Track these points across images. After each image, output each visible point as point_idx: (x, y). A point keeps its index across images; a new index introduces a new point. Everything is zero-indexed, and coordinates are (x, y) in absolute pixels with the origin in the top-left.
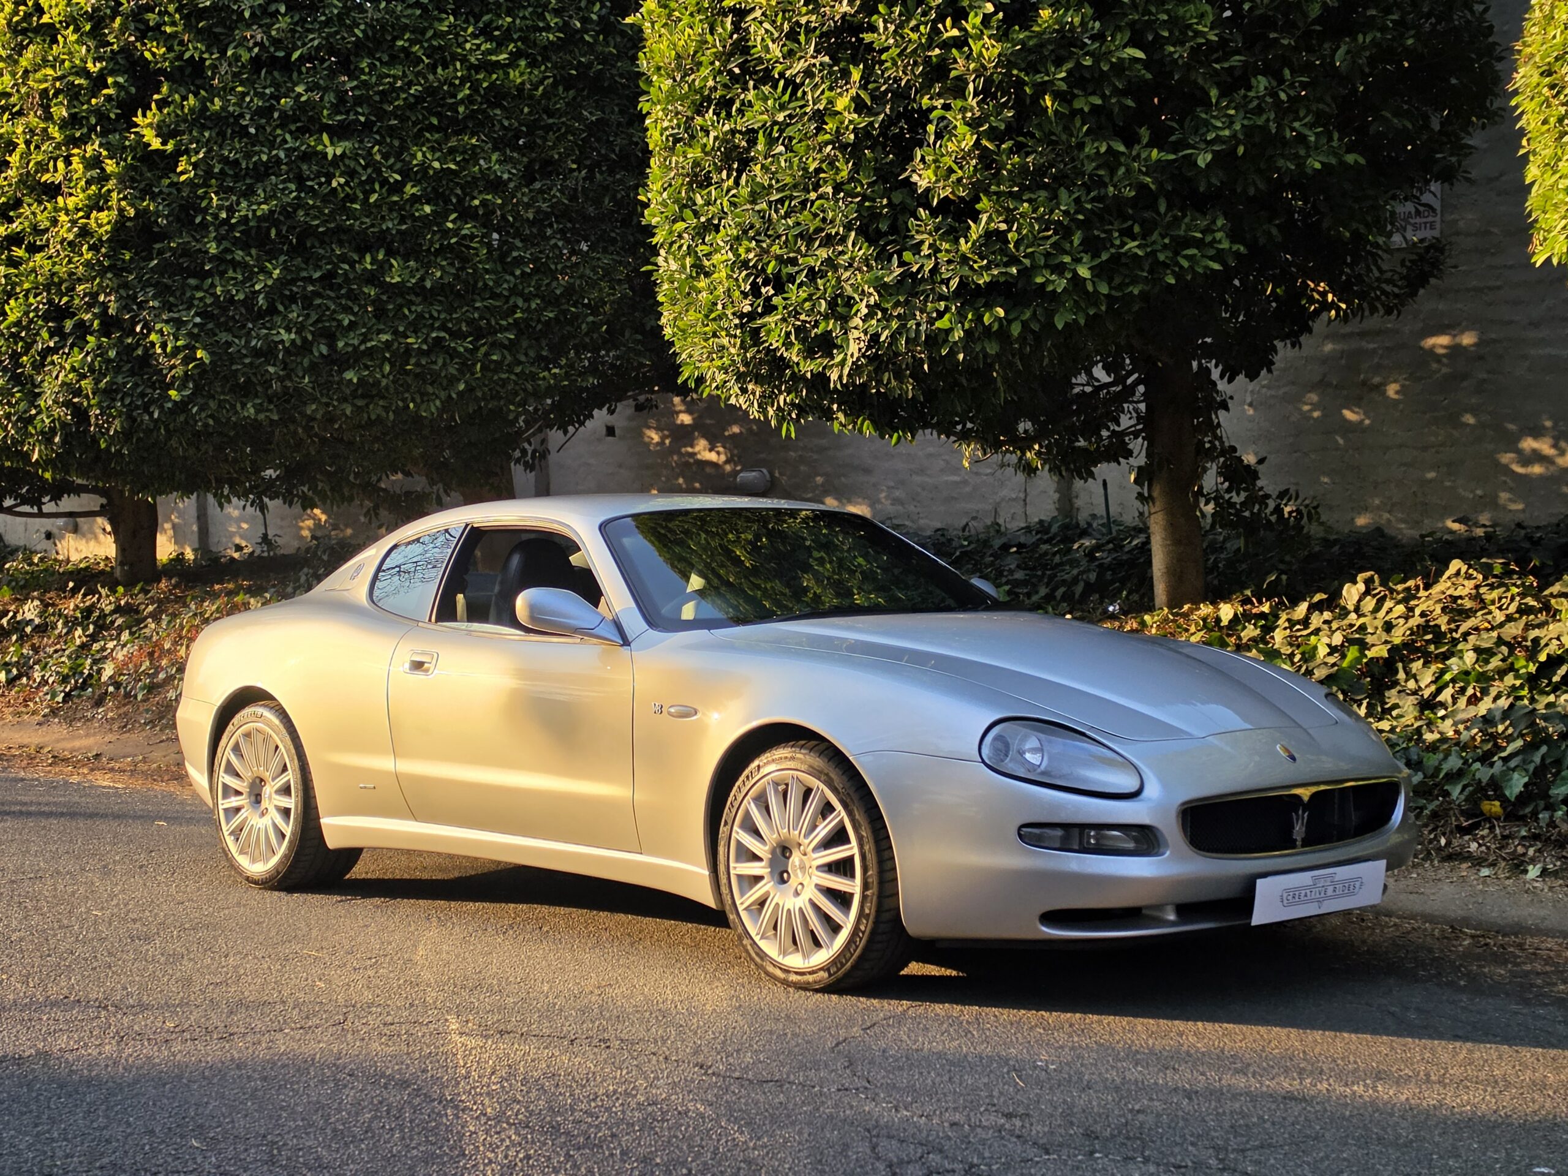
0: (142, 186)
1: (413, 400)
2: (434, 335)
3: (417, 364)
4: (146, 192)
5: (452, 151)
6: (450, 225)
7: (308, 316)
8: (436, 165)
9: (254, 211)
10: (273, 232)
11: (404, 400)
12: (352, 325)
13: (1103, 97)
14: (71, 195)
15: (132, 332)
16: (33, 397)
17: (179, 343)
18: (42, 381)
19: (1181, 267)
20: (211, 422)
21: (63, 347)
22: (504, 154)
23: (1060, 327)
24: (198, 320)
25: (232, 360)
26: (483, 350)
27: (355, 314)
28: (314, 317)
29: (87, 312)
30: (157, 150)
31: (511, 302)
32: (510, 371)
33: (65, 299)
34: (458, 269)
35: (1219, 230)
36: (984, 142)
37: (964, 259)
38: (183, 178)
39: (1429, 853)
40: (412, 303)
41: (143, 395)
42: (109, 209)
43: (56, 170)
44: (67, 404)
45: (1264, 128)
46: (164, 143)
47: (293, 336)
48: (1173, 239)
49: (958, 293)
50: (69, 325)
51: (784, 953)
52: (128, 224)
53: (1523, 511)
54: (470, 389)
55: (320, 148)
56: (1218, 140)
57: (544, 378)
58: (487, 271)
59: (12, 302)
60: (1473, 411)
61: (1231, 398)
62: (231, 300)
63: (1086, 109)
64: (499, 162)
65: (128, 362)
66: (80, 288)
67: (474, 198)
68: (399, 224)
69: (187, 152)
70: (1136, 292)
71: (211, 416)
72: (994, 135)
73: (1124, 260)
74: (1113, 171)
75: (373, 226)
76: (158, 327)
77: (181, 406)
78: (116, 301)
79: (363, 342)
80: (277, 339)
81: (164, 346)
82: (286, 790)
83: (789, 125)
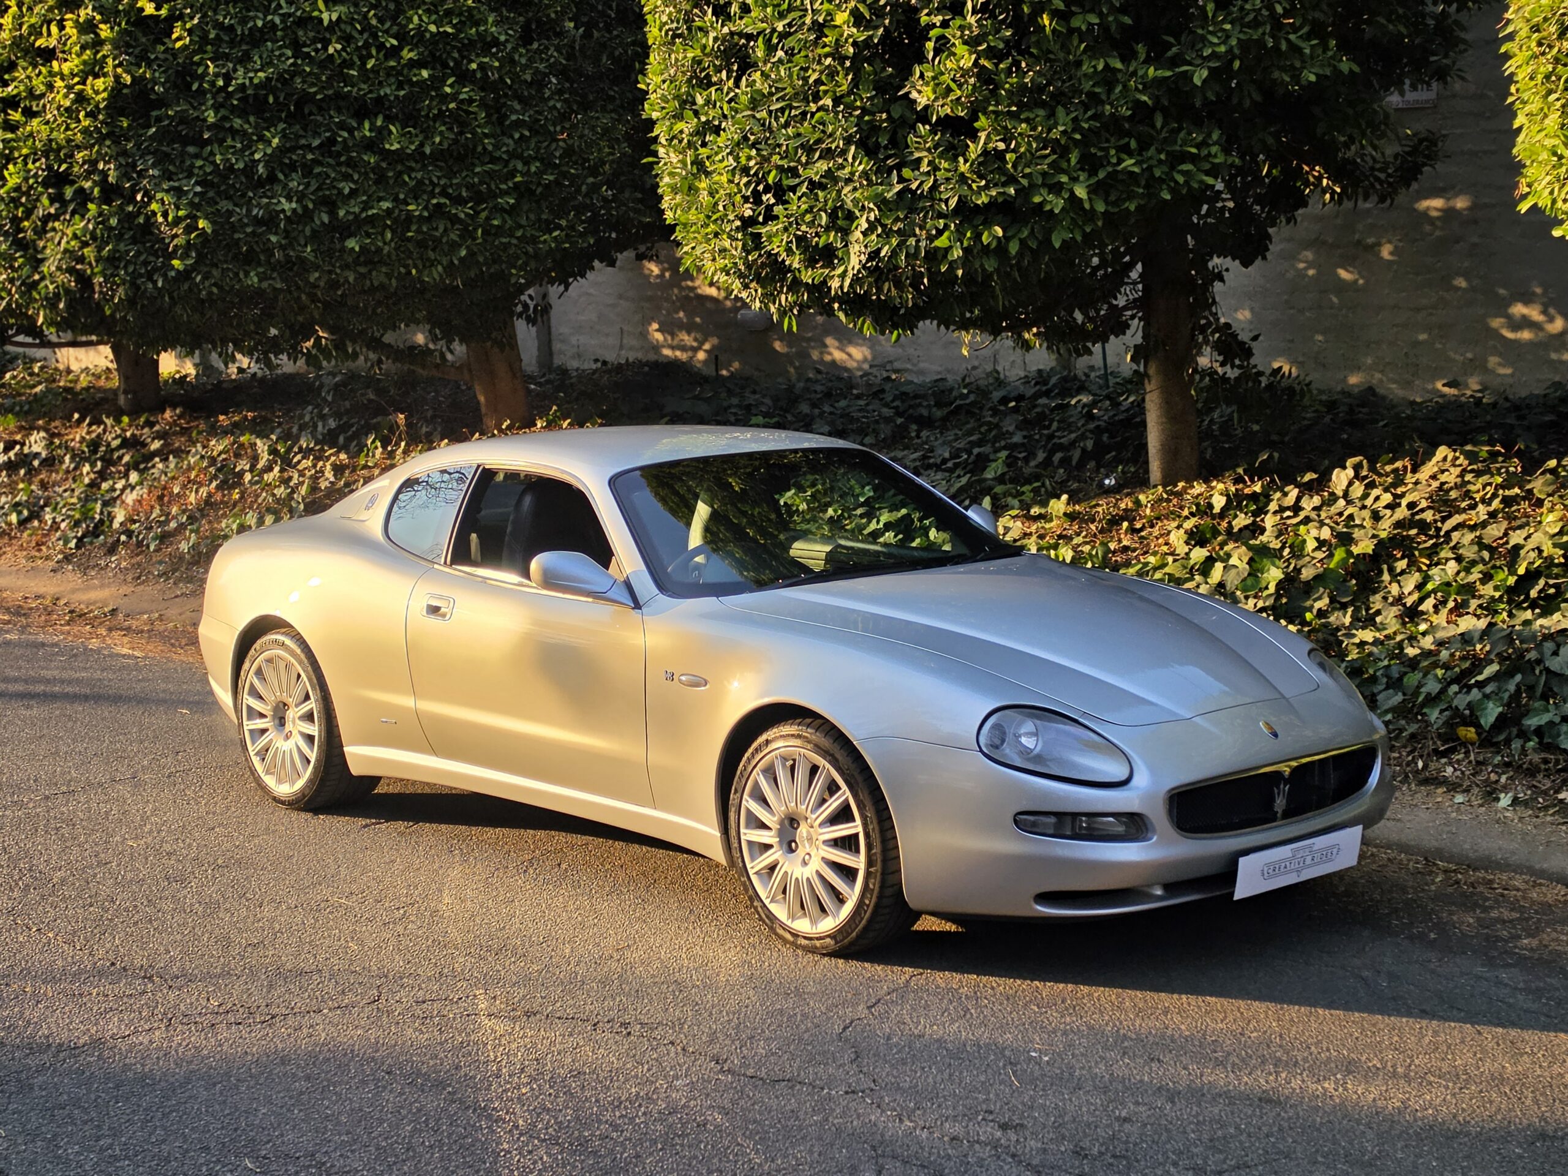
0: (137, 51)
1: (415, 267)
2: (435, 201)
3: (418, 231)
4: (141, 58)
5: (449, 13)
6: (448, 90)
7: (308, 185)
8: (433, 28)
9: (251, 79)
10: (271, 100)
11: (406, 266)
12: (353, 193)
13: (1101, 15)
14: (66, 60)
15: (132, 200)
16: (36, 263)
17: (181, 213)
18: (45, 247)
19: (1176, 182)
20: (215, 290)
21: (64, 213)
22: (501, 15)
23: (1057, 245)
24: (198, 189)
25: (233, 228)
26: (483, 215)
27: (355, 182)
28: (314, 186)
29: (87, 179)
30: (151, 16)
31: (511, 165)
32: (512, 236)
33: (64, 167)
34: (456, 134)
35: (1214, 144)
36: (982, 62)
37: (963, 179)
38: (179, 44)
39: (1407, 776)
40: (412, 169)
41: (145, 263)
42: (105, 75)
43: (49, 34)
44: (71, 271)
45: (1260, 43)
46: (158, 9)
47: (294, 205)
48: (1168, 154)
49: (957, 210)
50: (69, 192)
51: (793, 917)
52: (125, 91)
53: (1512, 375)
54: (471, 254)
55: (316, 14)
56: (1214, 55)
57: (545, 241)
58: (486, 136)
59: (11, 167)
60: (1466, 275)
61: (1227, 270)
62: (231, 168)
63: (1084, 28)
64: (496, 23)
65: (130, 229)
66: (79, 156)
67: (472, 61)
68: (398, 89)
69: (181, 17)
70: (1132, 208)
71: (215, 285)
72: (992, 54)
73: (1120, 177)
74: (1110, 91)
75: (371, 92)
76: (159, 196)
77: (185, 275)
78: (116, 169)
79: (363, 210)
80: (279, 208)
81: (165, 215)
82: (309, 717)
83: (790, 34)
